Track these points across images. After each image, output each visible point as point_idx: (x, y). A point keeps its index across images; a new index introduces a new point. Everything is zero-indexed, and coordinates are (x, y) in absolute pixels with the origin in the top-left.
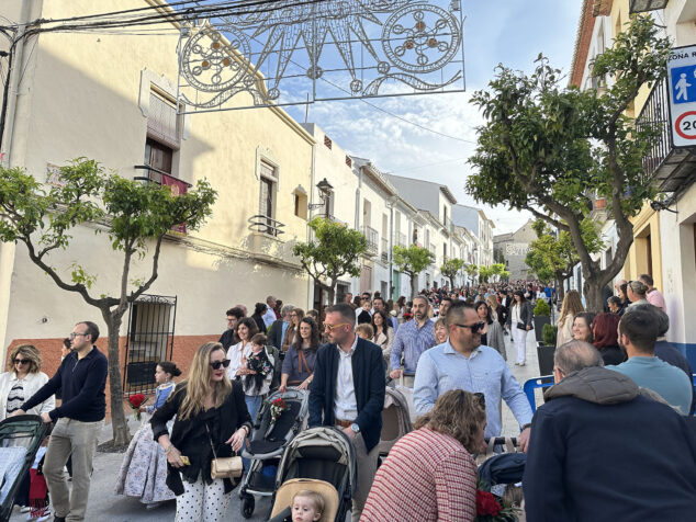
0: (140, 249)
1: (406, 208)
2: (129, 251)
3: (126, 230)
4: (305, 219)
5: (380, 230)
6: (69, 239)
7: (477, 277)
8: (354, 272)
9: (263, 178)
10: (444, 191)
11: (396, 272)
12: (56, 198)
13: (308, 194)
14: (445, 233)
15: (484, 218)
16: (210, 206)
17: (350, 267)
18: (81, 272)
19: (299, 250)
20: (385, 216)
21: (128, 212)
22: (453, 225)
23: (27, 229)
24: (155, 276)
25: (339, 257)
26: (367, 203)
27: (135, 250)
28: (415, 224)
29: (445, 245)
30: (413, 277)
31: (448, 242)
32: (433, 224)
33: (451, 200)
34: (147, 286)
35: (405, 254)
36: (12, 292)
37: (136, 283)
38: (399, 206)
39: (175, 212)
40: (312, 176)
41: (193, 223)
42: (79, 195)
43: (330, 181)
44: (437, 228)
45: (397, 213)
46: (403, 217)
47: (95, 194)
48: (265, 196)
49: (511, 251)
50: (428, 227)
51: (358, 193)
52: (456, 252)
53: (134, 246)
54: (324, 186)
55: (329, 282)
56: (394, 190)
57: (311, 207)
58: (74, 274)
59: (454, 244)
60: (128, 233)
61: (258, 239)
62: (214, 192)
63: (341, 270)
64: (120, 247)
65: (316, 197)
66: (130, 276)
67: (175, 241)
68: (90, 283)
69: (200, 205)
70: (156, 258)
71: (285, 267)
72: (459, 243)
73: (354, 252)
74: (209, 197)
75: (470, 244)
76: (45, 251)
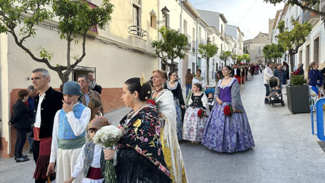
0: (75, 39)
1: (204, 25)
2: (69, 40)
3: (67, 27)
4: (156, 29)
5: (191, 36)
6: (36, 31)
7: (236, 61)
8: (182, 56)
9: (134, 6)
10: (222, 16)
11: (199, 58)
12: (26, 7)
13: (157, 15)
14: (221, 38)
15: (239, 31)
16: (111, 15)
17: (180, 54)
18: (45, 51)
19: (155, 44)
20: (194, 29)
21: (67, 17)
22: (225, 35)
23: (12, 26)
24: (84, 55)
25: (174, 49)
26: (185, 22)
27: (72, 39)
28: (208, 34)
29: (222, 45)
30: (208, 60)
31: (223, 43)
32: (217, 34)
33: (225, 21)
34: (81, 60)
35: (204, 48)
36: (8, 63)
37: (75, 58)
38: (200, 24)
39: (92, 18)
40: (158, 5)
41: (101, 25)
42: (39, 6)
43: (168, 8)
44: (218, 36)
45: (200, 28)
46: (202, 29)
47: (48, 4)
48: (135, 15)
49: (252, 48)
50: (214, 35)
51: (181, 16)
52: (227, 48)
53: (71, 37)
54: (165, 10)
55: (169, 62)
56: (199, 15)
57: (158, 22)
58: (41, 52)
59: (226, 44)
60: (68, 30)
61: (133, 39)
62: (112, 6)
63: (175, 55)
64: (65, 37)
65: (161, 17)
66: (71, 54)
67: (92, 38)
68: (50, 57)
69: (106, 14)
70: (84, 44)
71: (147, 54)
72: (228, 44)
73: (182, 45)
74: (109, 9)
75: (233, 44)
76: (23, 39)
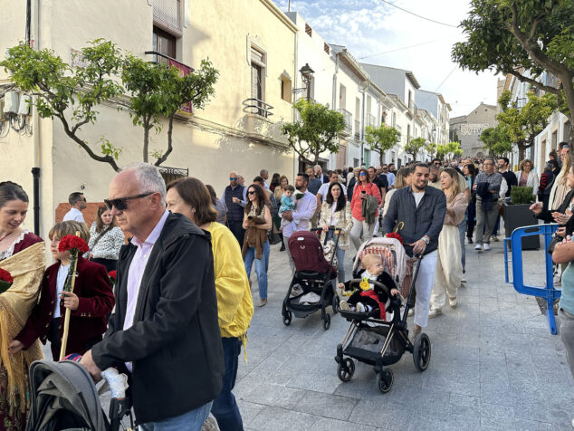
0: (156, 125)
1: (375, 92)
2: (147, 127)
3: (143, 107)
4: (290, 102)
5: (353, 112)
6: (96, 114)
7: (435, 155)
8: (333, 149)
9: (254, 65)
10: (410, 76)
11: (366, 150)
12: (82, 77)
13: (292, 80)
14: (409, 115)
15: (443, 102)
16: (213, 86)
17: (330, 144)
18: (109, 145)
19: (287, 129)
20: (358, 100)
21: (144, 91)
22: (416, 109)
23: (61, 107)
24: (170, 150)
25: (320, 136)
26: (343, 88)
27: (152, 126)
28: (384, 108)
29: (409, 126)
30: (382, 153)
31: (411, 123)
32: (399, 108)
33: (416, 85)
34: (164, 158)
35: (375, 133)
36: (54, 163)
37: (155, 155)
38: (370, 90)
39: (183, 91)
40: (295, 62)
41: (198, 102)
42: (101, 75)
43: (311, 66)
44: (402, 110)
45: (369, 97)
46: (374, 100)
47: (115, 73)
48: (255, 81)
49: (464, 131)
50: (395, 109)
51: (335, 78)
52: (418, 132)
53: (150, 122)
54: (306, 71)
55: (312, 158)
56: (367, 76)
57: (295, 91)
58: (103, 147)
59: (417, 126)
60: (145, 111)
61: (251, 120)
62: (215, 71)
63: (322, 147)
64: (140, 123)
65: (299, 82)
66: (150, 149)
67: (183, 120)
68: (117, 154)
69: (205, 85)
70: (170, 133)
71: (275, 146)
72: (421, 124)
73: (334, 131)
74: (211, 78)
75: (430, 125)
76: (77, 126)
